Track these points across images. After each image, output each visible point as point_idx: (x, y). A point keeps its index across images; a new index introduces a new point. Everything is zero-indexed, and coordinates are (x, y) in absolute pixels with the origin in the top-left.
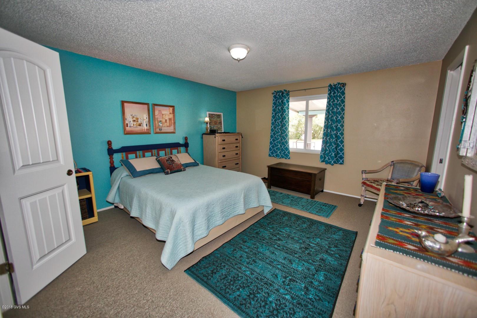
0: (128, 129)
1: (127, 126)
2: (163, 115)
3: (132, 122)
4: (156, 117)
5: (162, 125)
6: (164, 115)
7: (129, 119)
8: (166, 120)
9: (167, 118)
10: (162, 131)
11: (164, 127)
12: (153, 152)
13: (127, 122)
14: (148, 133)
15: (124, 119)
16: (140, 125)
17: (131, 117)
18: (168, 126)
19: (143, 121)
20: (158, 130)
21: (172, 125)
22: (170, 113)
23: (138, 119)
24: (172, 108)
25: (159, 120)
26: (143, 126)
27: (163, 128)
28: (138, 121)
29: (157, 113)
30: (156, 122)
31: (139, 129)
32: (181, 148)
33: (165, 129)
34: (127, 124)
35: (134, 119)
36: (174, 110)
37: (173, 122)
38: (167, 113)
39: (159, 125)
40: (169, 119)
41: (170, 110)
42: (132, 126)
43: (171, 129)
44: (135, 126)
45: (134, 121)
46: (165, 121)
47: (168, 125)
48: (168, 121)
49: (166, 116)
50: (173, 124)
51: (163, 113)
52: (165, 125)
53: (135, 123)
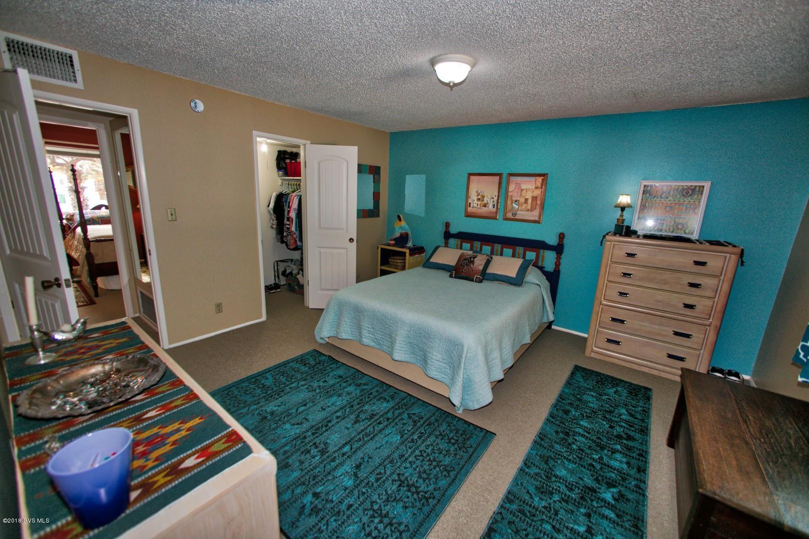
0: (469, 209)
1: (470, 206)
2: (522, 190)
3: (476, 201)
4: (510, 194)
5: (517, 207)
6: (524, 191)
7: (473, 196)
8: (526, 200)
9: (529, 196)
10: (516, 217)
11: (521, 210)
12: (495, 248)
13: (470, 201)
14: (492, 217)
15: (467, 197)
16: (485, 206)
17: (476, 194)
18: (528, 210)
19: (490, 201)
20: (509, 215)
21: (536, 208)
22: (537, 188)
23: (483, 197)
24: (543, 178)
25: (514, 199)
26: (488, 207)
27: (518, 212)
28: (483, 201)
29: (512, 187)
30: (509, 202)
31: (484, 210)
32: (546, 251)
33: (521, 215)
34: (470, 203)
35: (479, 197)
36: (544, 183)
37: (539, 202)
38: (529, 188)
39: (513, 207)
40: (533, 197)
41: (537, 182)
42: (475, 205)
43: (534, 216)
44: (479, 206)
45: (479, 199)
46: (524, 200)
47: (529, 207)
48: (530, 201)
49: (528, 192)
50: (538, 207)
51: (523, 187)
52: (524, 207)
53: (479, 203)
